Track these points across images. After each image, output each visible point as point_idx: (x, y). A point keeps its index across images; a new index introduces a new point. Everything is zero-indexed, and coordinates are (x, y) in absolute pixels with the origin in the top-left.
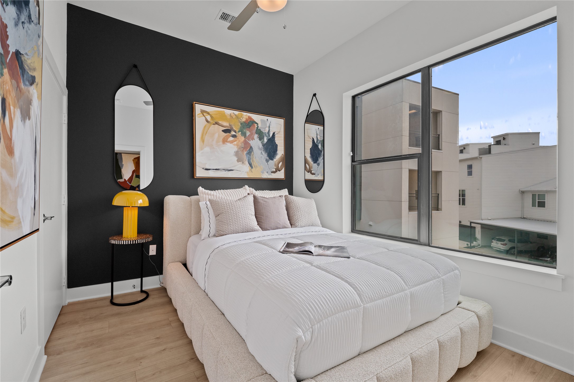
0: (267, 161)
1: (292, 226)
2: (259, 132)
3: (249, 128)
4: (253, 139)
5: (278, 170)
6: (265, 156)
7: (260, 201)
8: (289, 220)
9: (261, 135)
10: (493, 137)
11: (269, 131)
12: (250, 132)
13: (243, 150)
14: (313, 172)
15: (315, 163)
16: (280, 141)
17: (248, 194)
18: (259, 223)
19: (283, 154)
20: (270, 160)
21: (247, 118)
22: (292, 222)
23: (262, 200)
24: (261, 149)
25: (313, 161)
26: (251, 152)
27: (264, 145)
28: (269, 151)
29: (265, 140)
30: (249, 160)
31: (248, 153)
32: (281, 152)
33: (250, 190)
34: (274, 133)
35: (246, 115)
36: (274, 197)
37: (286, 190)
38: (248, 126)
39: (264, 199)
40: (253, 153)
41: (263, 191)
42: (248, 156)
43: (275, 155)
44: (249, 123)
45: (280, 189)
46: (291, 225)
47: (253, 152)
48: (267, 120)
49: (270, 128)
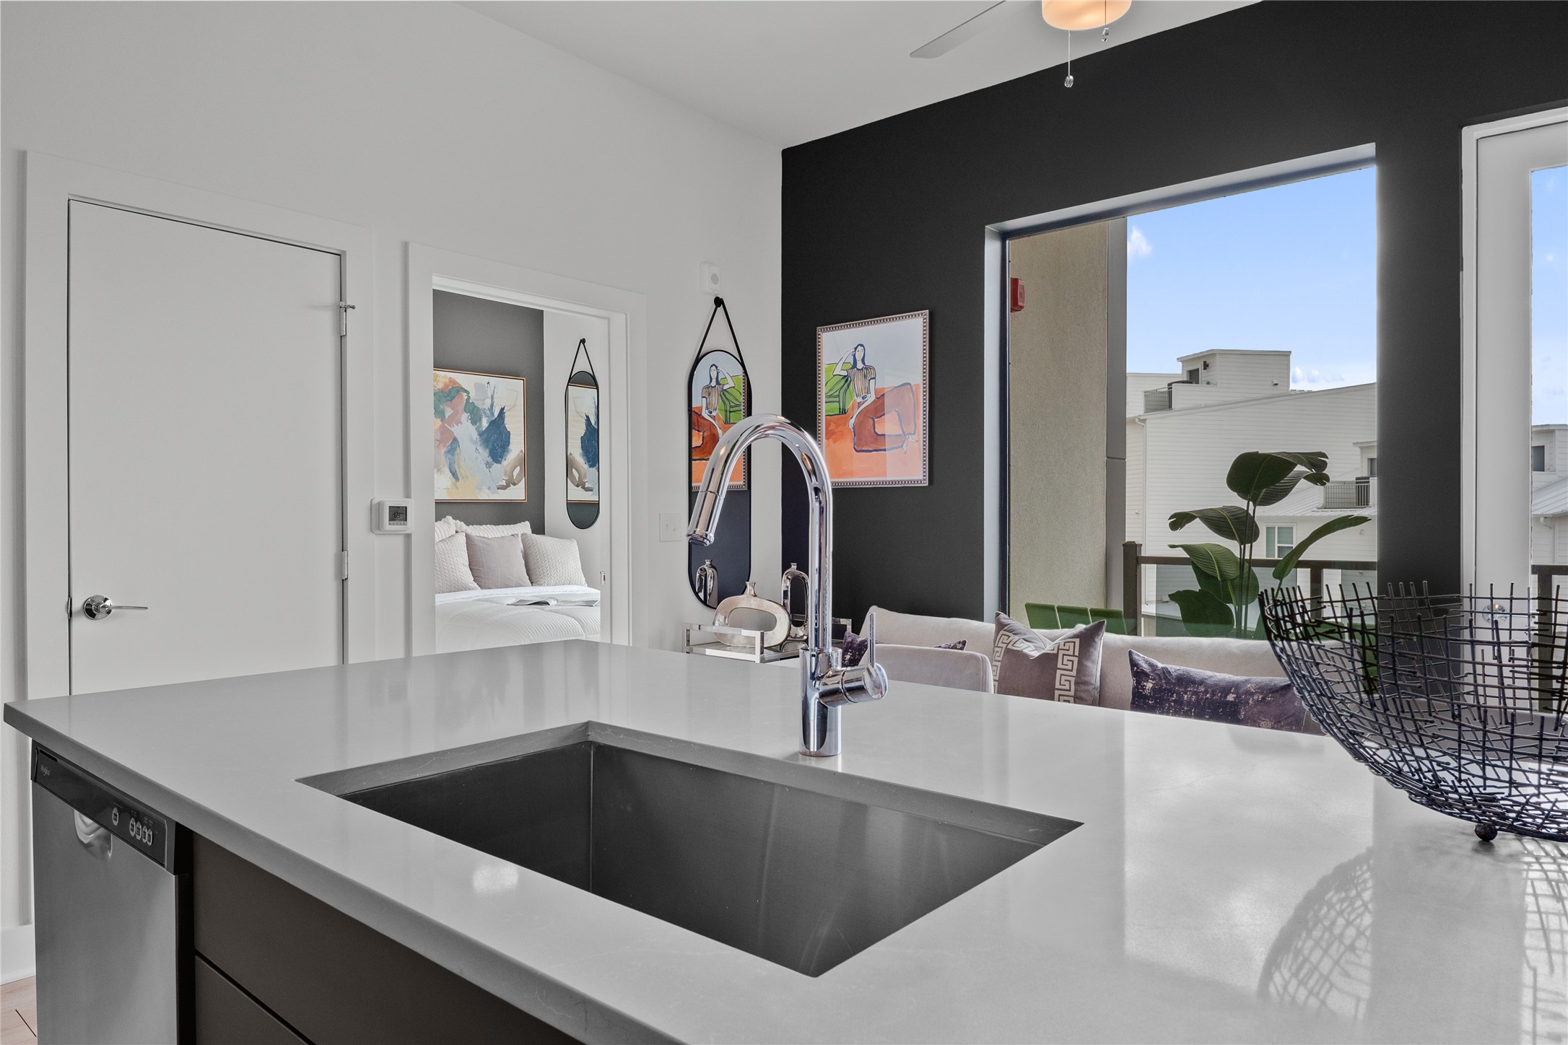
0: (488, 465)
1: (534, 584)
2: (471, 409)
3: (451, 400)
4: (459, 422)
5: (511, 482)
6: (484, 454)
7: (477, 543)
8: (528, 575)
9: (474, 413)
10: (1181, 360)
11: (492, 405)
12: (452, 409)
13: (439, 445)
14: (587, 485)
15: (591, 466)
16: (516, 425)
17: (457, 532)
18: (476, 578)
19: (521, 451)
20: (495, 464)
21: (447, 381)
22: (533, 578)
23: (481, 541)
24: (476, 443)
25: (588, 462)
26: (455, 448)
27: (481, 434)
28: (493, 445)
29: (485, 424)
30: (450, 464)
31: (449, 452)
32: (517, 445)
33: (456, 524)
34: (502, 409)
35: (445, 377)
36: (502, 537)
37: (527, 523)
38: (448, 398)
39: (483, 539)
40: (458, 451)
41: (481, 527)
42: (450, 456)
43: (506, 453)
44: (450, 391)
45: (515, 523)
46: (532, 583)
47: (458, 449)
48: (488, 383)
49: (495, 400)
